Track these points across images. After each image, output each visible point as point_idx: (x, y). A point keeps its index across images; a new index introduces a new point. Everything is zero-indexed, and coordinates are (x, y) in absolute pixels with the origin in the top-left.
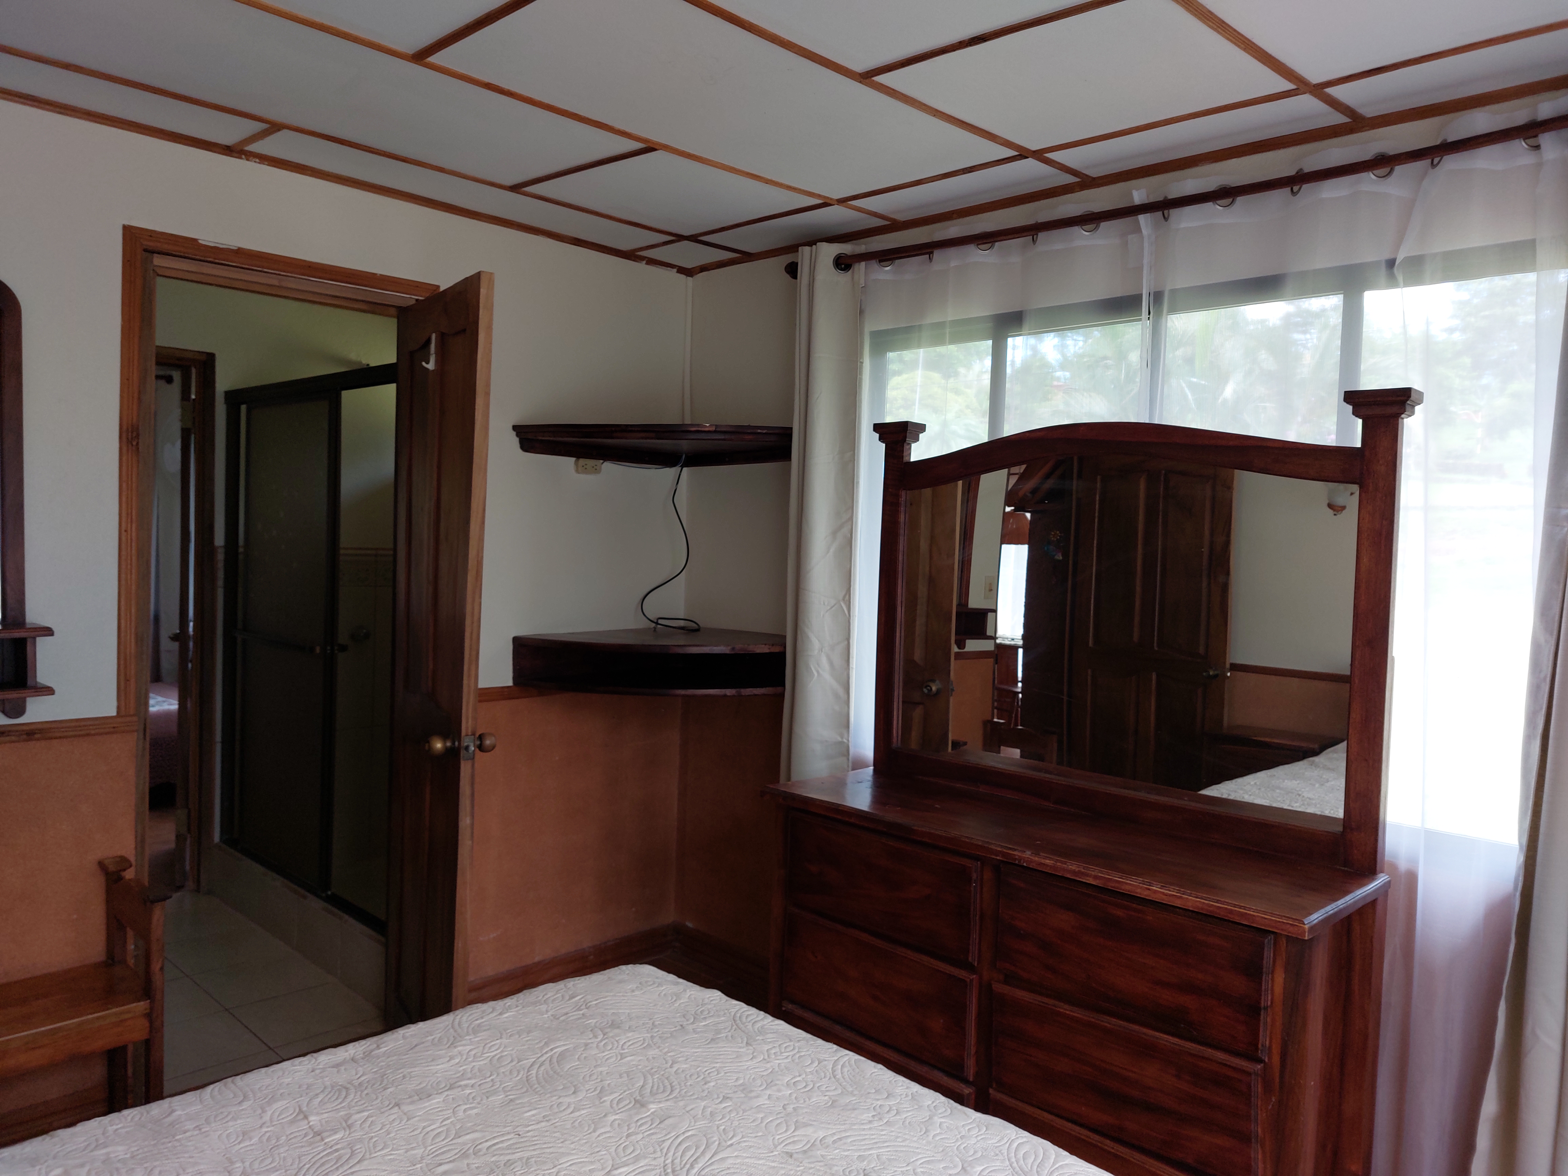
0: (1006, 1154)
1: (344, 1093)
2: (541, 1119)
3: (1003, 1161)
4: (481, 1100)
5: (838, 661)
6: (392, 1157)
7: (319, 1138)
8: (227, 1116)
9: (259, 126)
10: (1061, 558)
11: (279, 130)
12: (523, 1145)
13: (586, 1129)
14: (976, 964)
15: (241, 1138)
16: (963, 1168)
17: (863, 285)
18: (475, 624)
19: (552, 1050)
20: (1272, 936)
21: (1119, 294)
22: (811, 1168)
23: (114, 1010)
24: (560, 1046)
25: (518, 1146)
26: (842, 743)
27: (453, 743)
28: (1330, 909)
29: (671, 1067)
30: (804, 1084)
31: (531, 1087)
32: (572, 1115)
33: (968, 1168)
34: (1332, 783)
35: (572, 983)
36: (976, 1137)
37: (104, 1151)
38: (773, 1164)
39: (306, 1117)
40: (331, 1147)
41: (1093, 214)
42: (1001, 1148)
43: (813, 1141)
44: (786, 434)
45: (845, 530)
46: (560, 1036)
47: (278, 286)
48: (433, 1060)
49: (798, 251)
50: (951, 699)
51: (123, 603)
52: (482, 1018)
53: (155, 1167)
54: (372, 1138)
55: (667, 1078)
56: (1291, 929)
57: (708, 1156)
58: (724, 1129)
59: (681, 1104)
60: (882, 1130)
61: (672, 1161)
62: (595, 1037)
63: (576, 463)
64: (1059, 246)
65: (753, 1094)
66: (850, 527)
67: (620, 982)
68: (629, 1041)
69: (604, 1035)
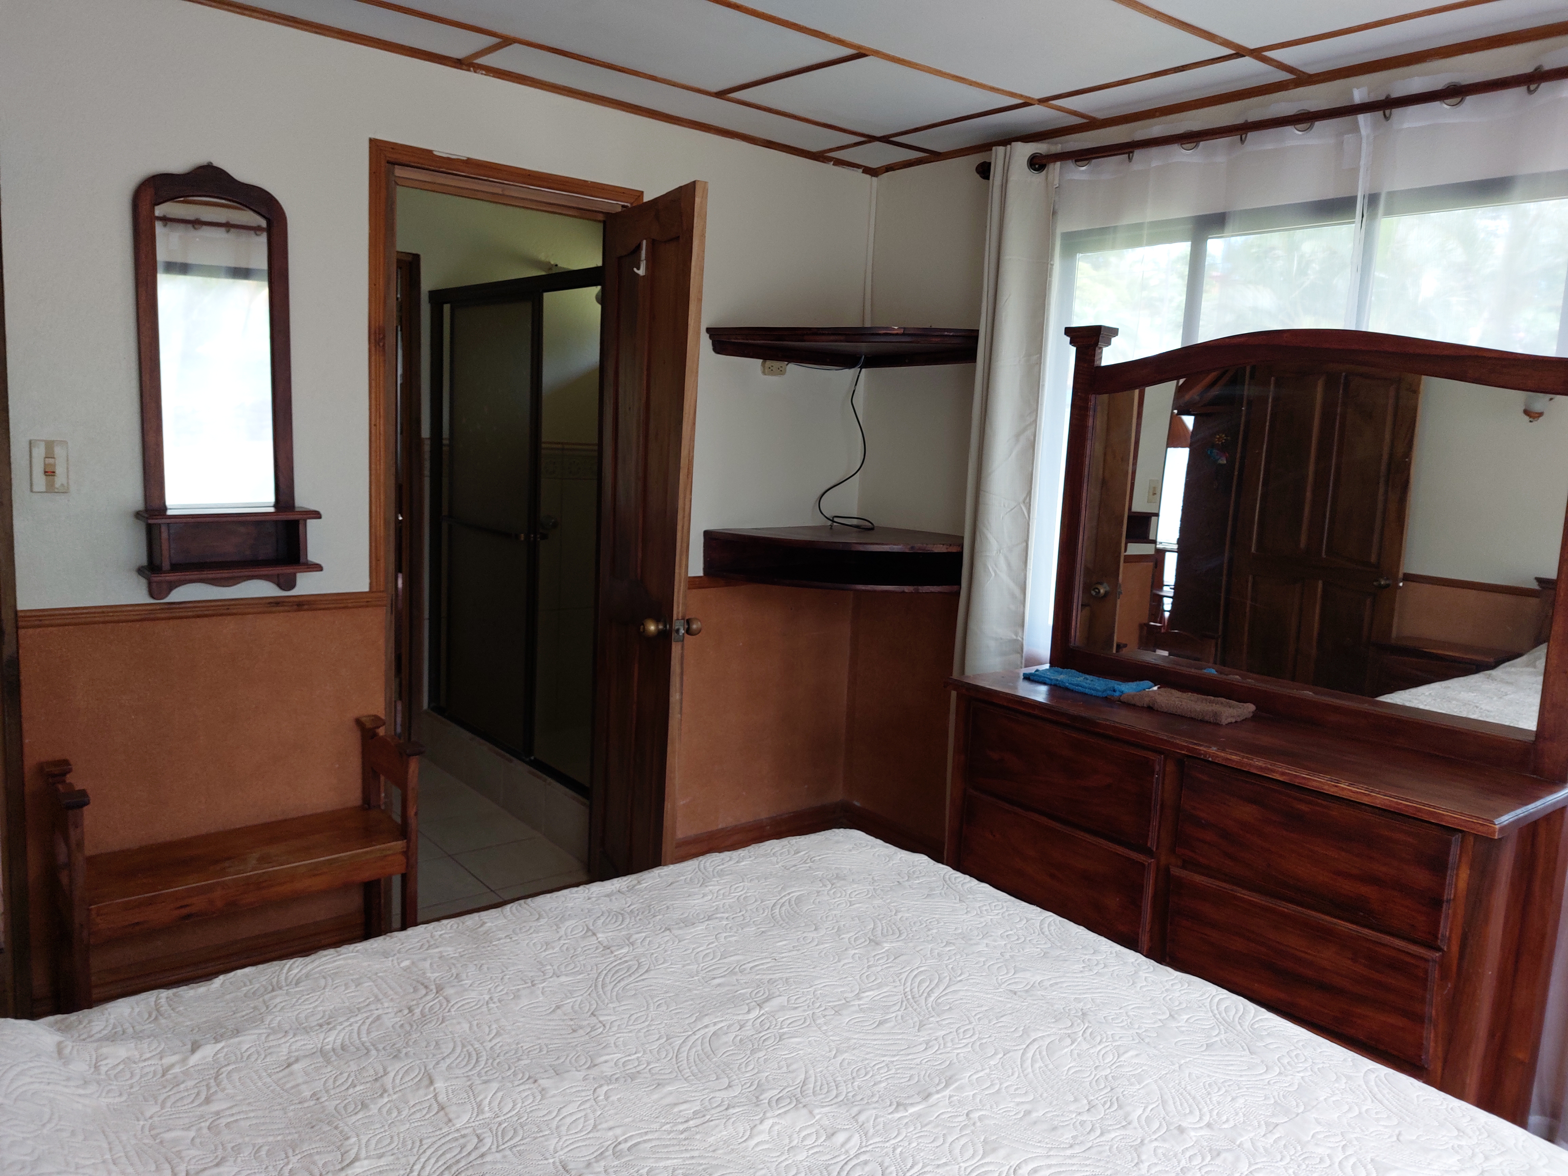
0: (1208, 1007)
1: (620, 918)
2: (792, 949)
3: (1206, 1012)
4: (737, 930)
5: (1015, 561)
6: (673, 970)
7: (609, 951)
8: (529, 930)
9: (492, 41)
10: (1225, 462)
11: (510, 44)
12: (780, 968)
13: (832, 959)
14: (1154, 850)
15: (545, 947)
16: (1171, 1015)
17: (1057, 185)
18: (686, 519)
19: (789, 894)
20: (1460, 834)
21: (1331, 196)
22: (1035, 1004)
23: (378, 847)
24: (796, 891)
25: (776, 968)
26: (1017, 640)
27: (665, 626)
28: (1521, 812)
29: (895, 914)
30: (1017, 938)
31: (778, 923)
32: (817, 947)
33: (1176, 1016)
34: (1512, 696)
35: (794, 841)
36: (1180, 991)
37: (437, 950)
38: (1000, 999)
39: (594, 934)
40: (621, 959)
41: (1309, 113)
42: (1204, 1001)
43: (1032, 983)
44: (972, 336)
45: (1029, 433)
46: (793, 883)
47: (501, 195)
48: (689, 896)
49: (991, 150)
50: (1119, 602)
51: (373, 490)
52: (723, 864)
53: (483, 964)
54: (652, 954)
55: (894, 924)
56: (1481, 828)
57: (942, 988)
58: (952, 968)
59: (911, 945)
60: (1093, 979)
61: (911, 990)
62: (825, 886)
63: (763, 365)
64: (1270, 146)
65: (972, 942)
66: (1033, 430)
67: (837, 842)
68: (855, 891)
69: (832, 885)
